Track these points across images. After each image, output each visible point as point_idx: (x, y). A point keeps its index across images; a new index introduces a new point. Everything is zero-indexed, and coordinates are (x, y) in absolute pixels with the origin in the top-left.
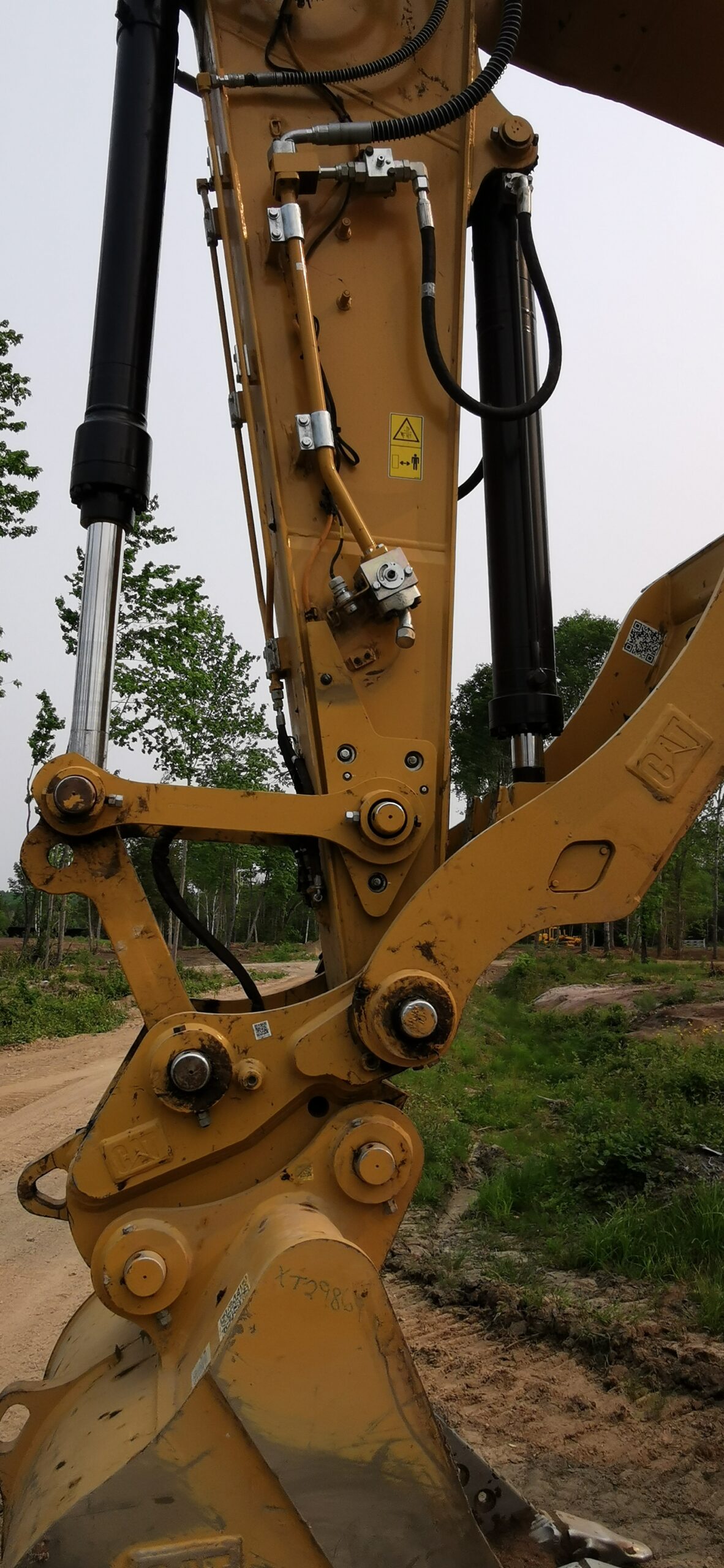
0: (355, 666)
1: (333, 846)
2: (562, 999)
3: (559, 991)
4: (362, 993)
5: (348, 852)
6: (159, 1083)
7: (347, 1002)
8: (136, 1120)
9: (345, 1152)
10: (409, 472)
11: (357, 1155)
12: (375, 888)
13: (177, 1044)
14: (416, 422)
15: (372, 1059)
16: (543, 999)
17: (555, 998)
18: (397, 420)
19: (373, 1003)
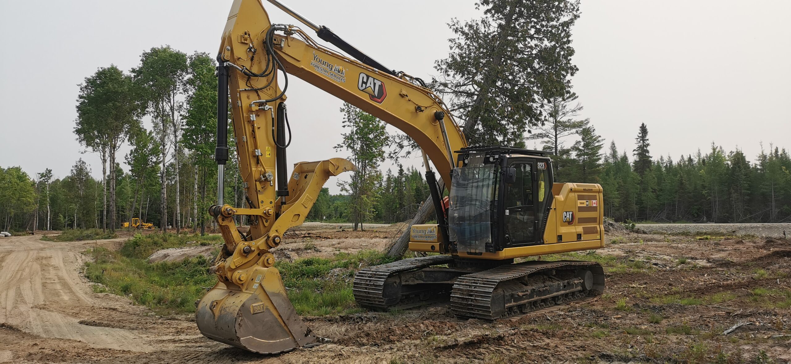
0: (262, 188)
1: (260, 216)
2: (166, 256)
3: (162, 252)
4: (269, 237)
5: (263, 217)
6: (242, 251)
7: (266, 238)
8: (238, 257)
9: (266, 260)
10: (269, 156)
11: (267, 260)
12: (266, 222)
13: (244, 246)
14: (270, 148)
15: (269, 246)
16: (154, 257)
17: (161, 255)
18: (267, 147)
19: (270, 239)
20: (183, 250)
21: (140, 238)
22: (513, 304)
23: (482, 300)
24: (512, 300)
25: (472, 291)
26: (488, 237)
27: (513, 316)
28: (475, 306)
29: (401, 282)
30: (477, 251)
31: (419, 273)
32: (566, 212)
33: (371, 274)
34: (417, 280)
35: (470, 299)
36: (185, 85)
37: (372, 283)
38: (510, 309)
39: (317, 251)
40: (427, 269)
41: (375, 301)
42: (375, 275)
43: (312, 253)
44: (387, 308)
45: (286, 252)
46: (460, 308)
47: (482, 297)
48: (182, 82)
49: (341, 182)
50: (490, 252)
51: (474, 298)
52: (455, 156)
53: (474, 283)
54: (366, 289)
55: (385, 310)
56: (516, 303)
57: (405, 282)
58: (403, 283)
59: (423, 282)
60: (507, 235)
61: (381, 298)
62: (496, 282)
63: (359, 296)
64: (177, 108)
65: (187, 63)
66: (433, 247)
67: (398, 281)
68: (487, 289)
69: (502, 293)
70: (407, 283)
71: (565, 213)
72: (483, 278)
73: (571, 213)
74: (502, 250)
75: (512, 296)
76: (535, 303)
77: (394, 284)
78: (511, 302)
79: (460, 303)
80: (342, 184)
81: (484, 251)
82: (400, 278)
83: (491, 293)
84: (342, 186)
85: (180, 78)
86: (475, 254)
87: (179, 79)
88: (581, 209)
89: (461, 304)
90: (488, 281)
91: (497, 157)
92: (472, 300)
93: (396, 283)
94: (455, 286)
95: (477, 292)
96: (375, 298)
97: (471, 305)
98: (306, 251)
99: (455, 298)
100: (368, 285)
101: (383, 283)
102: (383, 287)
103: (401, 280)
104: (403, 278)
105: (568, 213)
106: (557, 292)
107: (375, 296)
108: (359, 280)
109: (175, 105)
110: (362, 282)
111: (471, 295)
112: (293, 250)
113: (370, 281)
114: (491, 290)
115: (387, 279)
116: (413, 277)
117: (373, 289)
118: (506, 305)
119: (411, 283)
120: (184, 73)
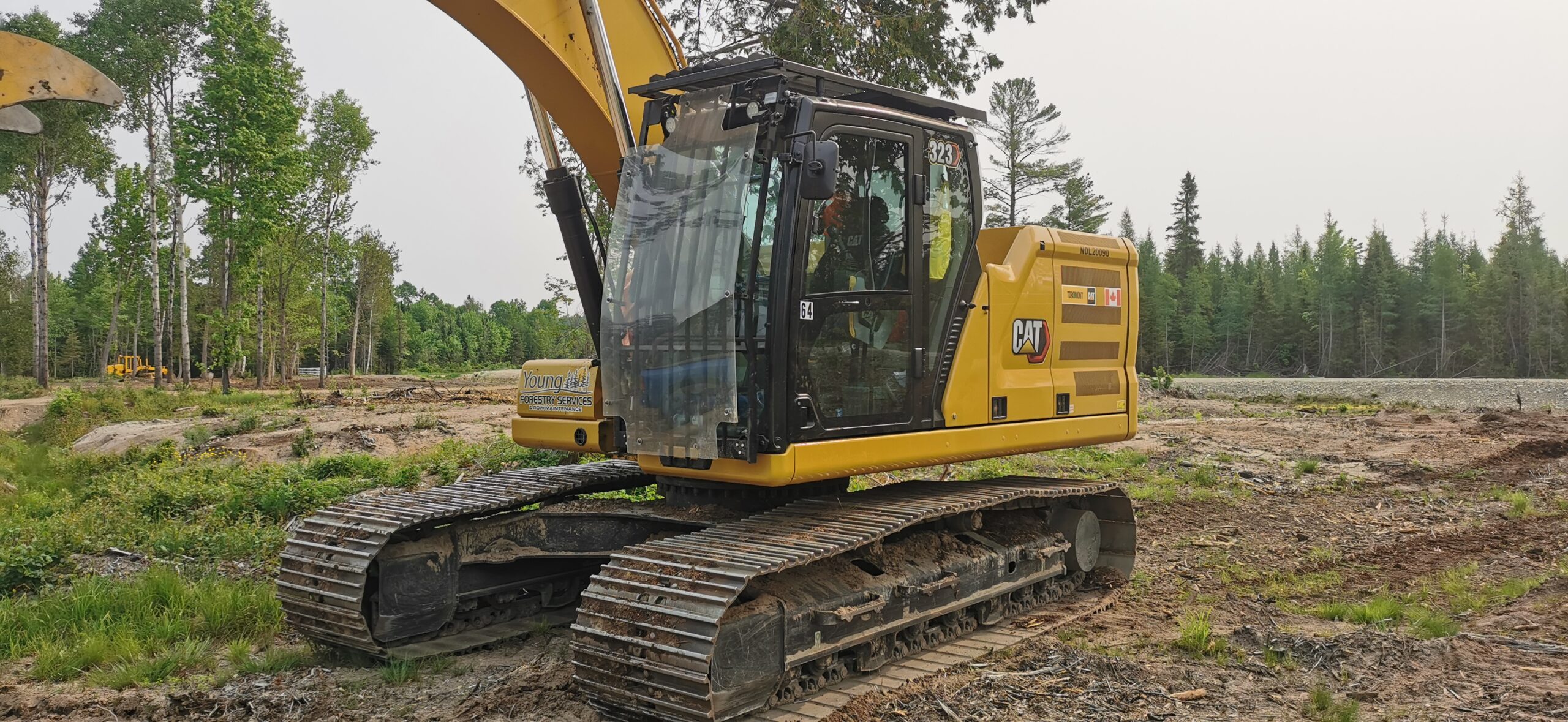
16: (85, 441)
20: (159, 425)
21: (69, 398)
22: (819, 647)
23: (677, 654)
24: (818, 634)
25: (645, 614)
26: (727, 400)
27: (823, 690)
28: (652, 675)
29: (455, 555)
30: (694, 454)
31: (528, 523)
32: (1024, 321)
33: (339, 528)
34: (521, 544)
35: (637, 645)
36: (196, 55)
37: (332, 566)
38: (809, 667)
39: (445, 433)
40: (559, 509)
41: (342, 629)
42: (349, 532)
43: (433, 438)
44: (382, 652)
45: (364, 434)
46: (602, 678)
47: (681, 641)
48: (192, 49)
49: (555, 283)
50: (737, 457)
51: (649, 644)
52: (636, 106)
53: (660, 580)
54: (316, 582)
55: (372, 661)
56: (832, 646)
57: (476, 553)
58: (467, 558)
59: (540, 553)
60: (804, 396)
61: (354, 620)
62: (741, 580)
63: (296, 607)
64: (179, 108)
65: (203, 6)
66: (580, 435)
67: (444, 552)
68: (702, 608)
69: (773, 613)
70: (481, 558)
71: (1019, 323)
72: (693, 563)
73: (1038, 325)
74: (783, 451)
75: (816, 621)
76: (906, 634)
77: (430, 563)
78: (812, 644)
79: (603, 658)
80: (555, 287)
81: (713, 454)
82: (455, 540)
83: (714, 626)
84: (557, 290)
85: (188, 40)
86: (689, 463)
87: (187, 44)
88: (1071, 314)
89: (606, 663)
90: (710, 576)
91: (771, 98)
92: (644, 652)
93: (435, 558)
94: (592, 591)
95: (663, 618)
96: (339, 618)
97: (639, 670)
98: (416, 433)
99: (587, 639)
100: (319, 569)
101: (366, 564)
102: (363, 580)
103: (456, 549)
104: (466, 540)
105: (1029, 323)
106: (985, 586)
107: (338, 611)
108: (297, 550)
109: (175, 101)
110: (305, 560)
111: (643, 633)
112: (386, 430)
113: (330, 555)
114: (714, 616)
115: (383, 549)
116: (507, 537)
117: (332, 586)
118: (790, 658)
119: (496, 557)
120: (196, 29)
